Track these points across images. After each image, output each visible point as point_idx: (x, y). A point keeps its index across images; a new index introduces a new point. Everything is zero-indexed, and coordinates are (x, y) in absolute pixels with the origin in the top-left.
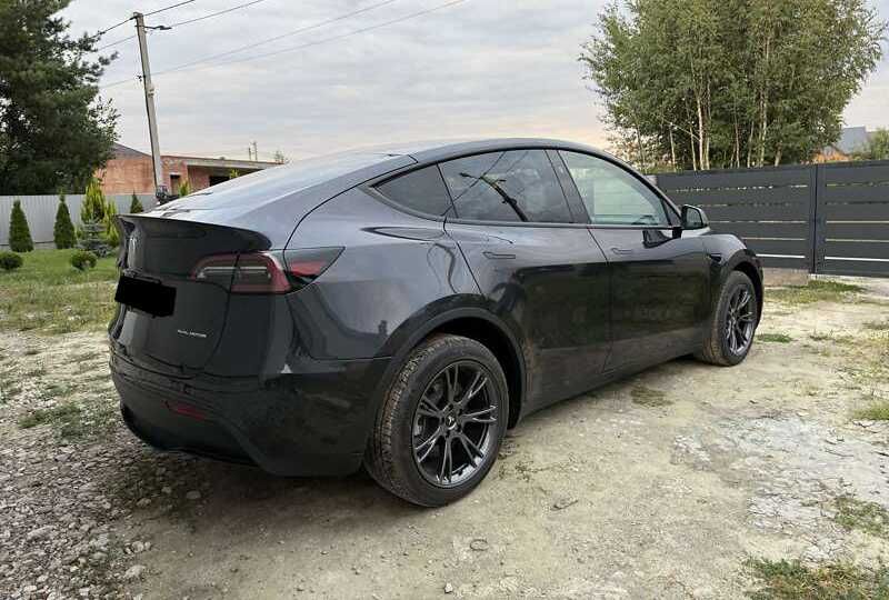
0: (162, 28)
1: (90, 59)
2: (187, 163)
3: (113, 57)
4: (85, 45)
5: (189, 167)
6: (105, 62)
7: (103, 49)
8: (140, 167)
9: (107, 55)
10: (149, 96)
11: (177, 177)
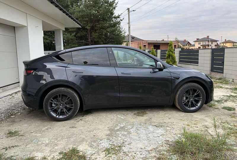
0: (134, 11)
1: (118, 20)
2: (148, 42)
3: (123, 19)
4: (118, 17)
5: (148, 43)
6: (121, 20)
7: (121, 18)
8: (137, 43)
9: (122, 19)
10: (129, 28)
11: (145, 45)
